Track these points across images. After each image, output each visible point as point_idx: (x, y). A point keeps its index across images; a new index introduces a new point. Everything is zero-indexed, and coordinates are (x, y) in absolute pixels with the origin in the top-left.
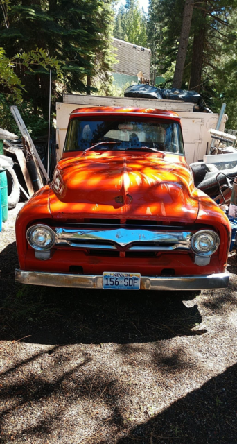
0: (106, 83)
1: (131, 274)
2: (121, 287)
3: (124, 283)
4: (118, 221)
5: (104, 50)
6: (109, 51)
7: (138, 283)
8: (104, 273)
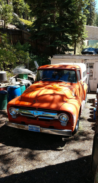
0: (82, 45)
1: (37, 126)
2: (34, 130)
3: (35, 129)
4: (35, 108)
5: (81, 33)
6: (84, 33)
7: (39, 130)
8: (29, 125)
